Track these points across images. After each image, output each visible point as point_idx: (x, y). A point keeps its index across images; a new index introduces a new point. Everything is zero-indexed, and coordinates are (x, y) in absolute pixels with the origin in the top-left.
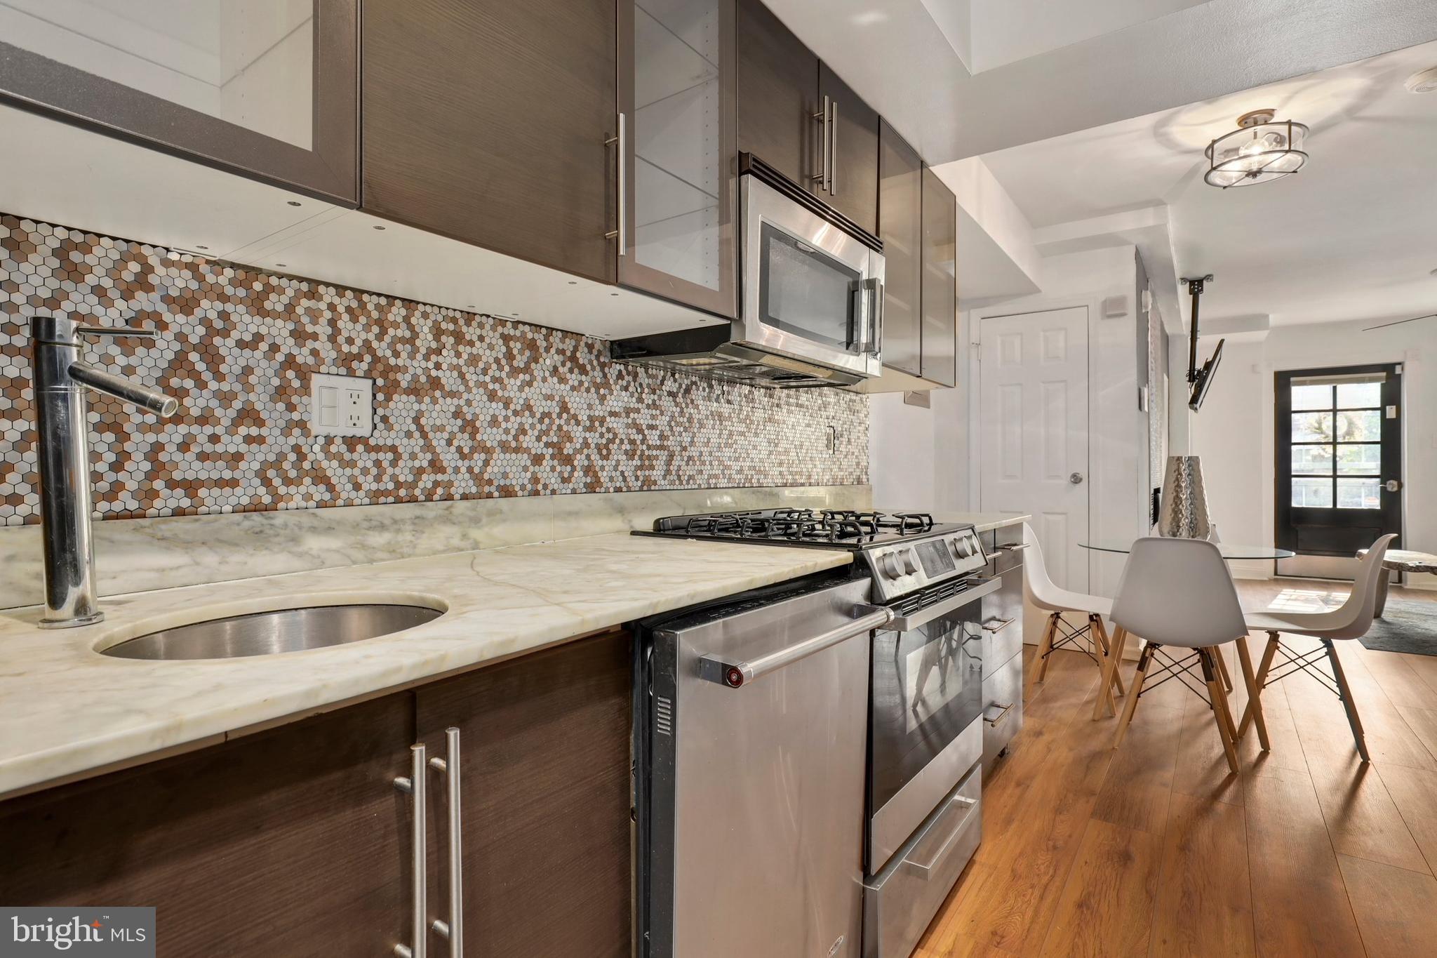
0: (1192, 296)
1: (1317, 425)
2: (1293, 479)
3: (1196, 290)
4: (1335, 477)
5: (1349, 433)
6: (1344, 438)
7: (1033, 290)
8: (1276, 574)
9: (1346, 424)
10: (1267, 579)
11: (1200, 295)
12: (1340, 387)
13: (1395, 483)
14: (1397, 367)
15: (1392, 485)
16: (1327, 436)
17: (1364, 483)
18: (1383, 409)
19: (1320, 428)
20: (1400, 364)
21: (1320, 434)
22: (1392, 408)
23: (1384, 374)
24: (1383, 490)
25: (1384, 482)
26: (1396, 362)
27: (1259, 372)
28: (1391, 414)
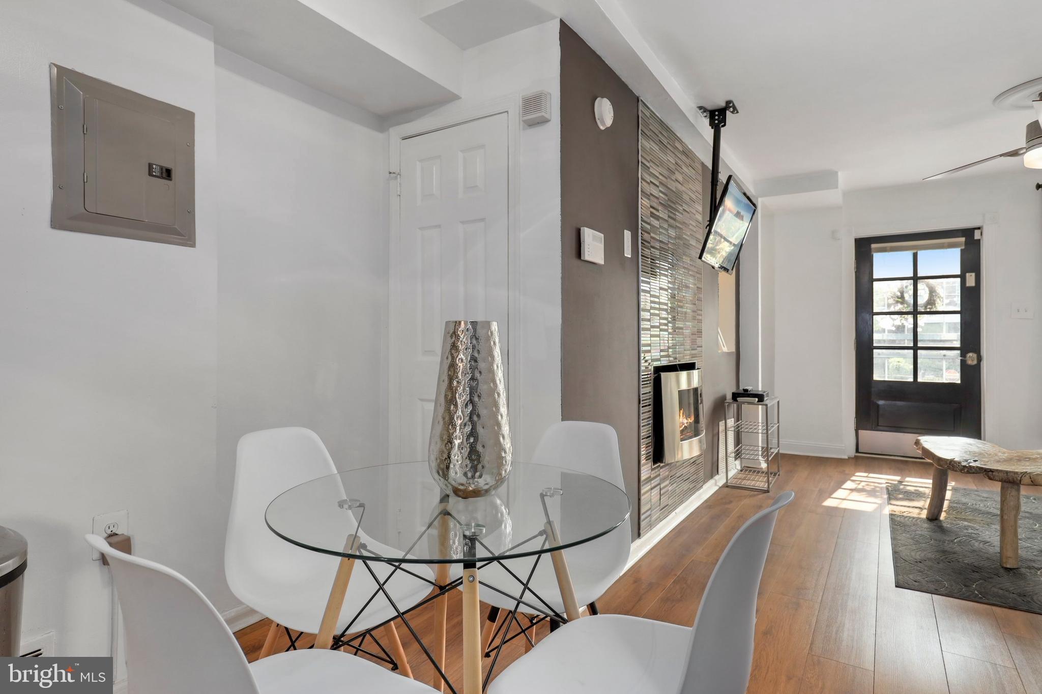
0: (713, 130)
1: (899, 294)
2: (875, 351)
3: (716, 122)
4: (915, 348)
5: (931, 302)
6: (926, 307)
7: (449, 98)
8: (857, 451)
9: (928, 292)
10: (847, 458)
11: (722, 129)
12: (921, 254)
13: (975, 356)
14: (976, 231)
15: (971, 358)
16: (909, 306)
17: (944, 356)
18: (962, 277)
19: (902, 297)
20: (979, 228)
21: (902, 303)
22: (971, 275)
23: (963, 239)
24: (963, 363)
25: (963, 355)
26: (976, 227)
27: (839, 239)
28: (971, 281)
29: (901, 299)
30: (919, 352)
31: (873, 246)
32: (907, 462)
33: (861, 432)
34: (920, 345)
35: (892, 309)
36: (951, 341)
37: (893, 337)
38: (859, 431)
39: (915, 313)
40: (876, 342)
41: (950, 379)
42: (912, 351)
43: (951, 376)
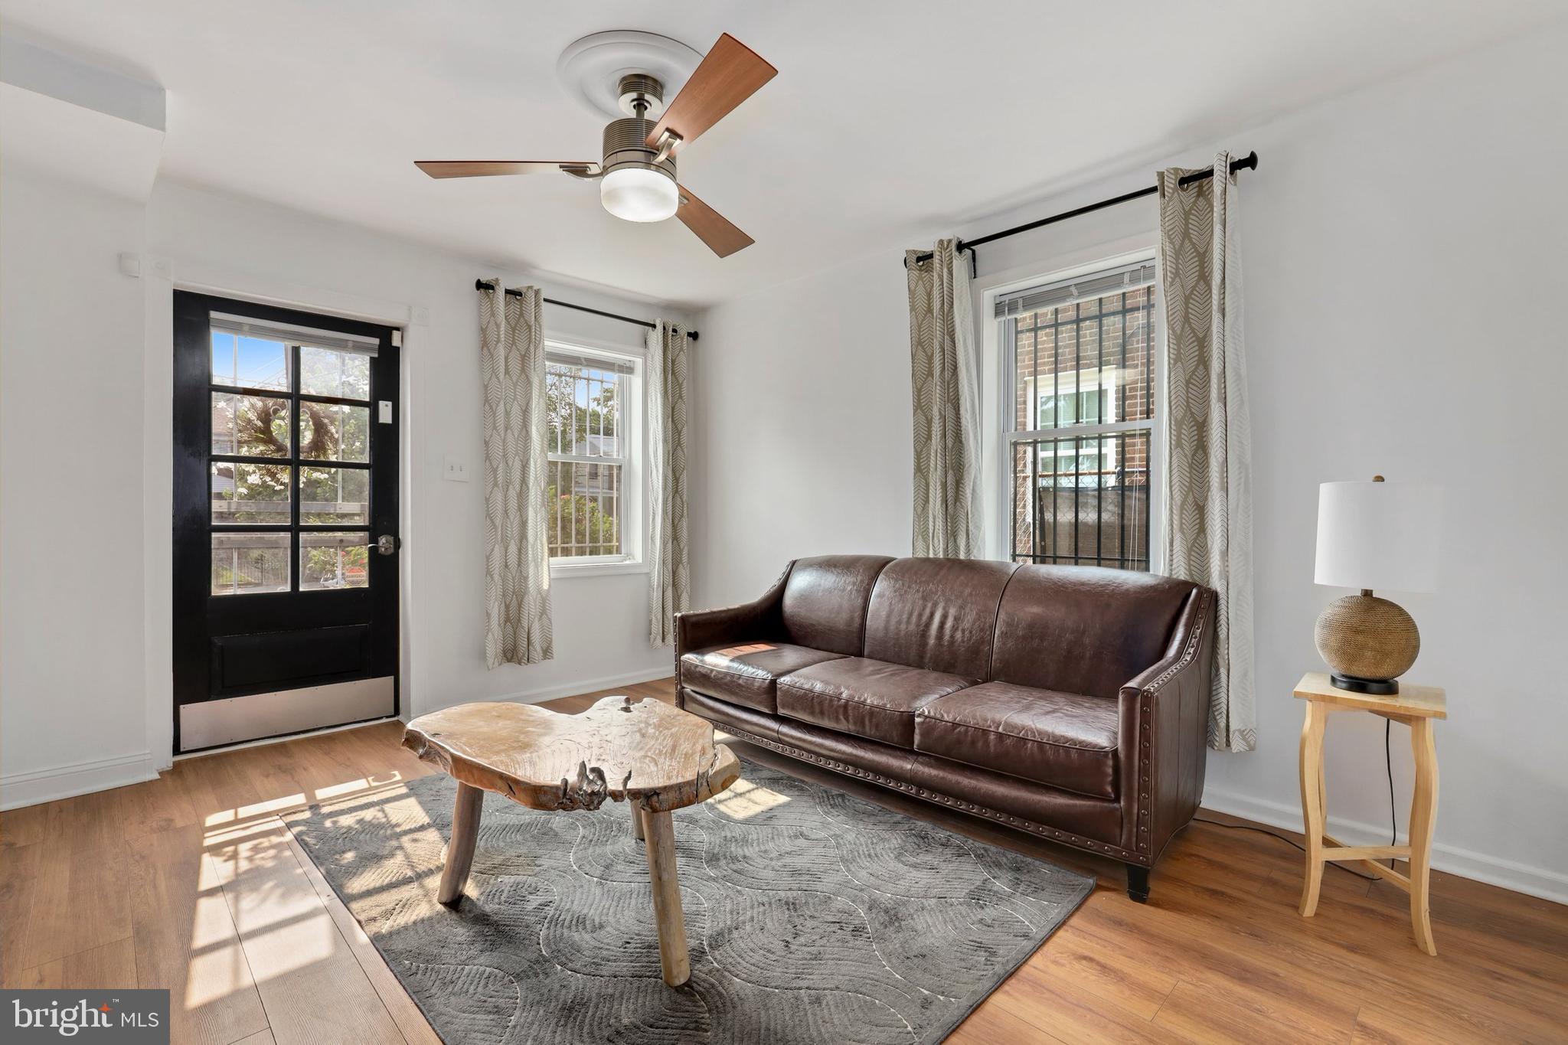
1: (259, 424)
2: (214, 535)
4: (295, 529)
5: (319, 445)
6: (315, 454)
8: (177, 750)
9: (314, 427)
10: (157, 776)
12: (306, 351)
13: (391, 539)
14: (394, 332)
15: (386, 545)
16: (280, 448)
17: (341, 541)
18: (373, 406)
19: (266, 430)
20: (398, 329)
21: (266, 442)
22: (387, 406)
23: (376, 341)
24: (374, 553)
25: (373, 539)
26: (394, 325)
27: (137, 277)
28: (385, 415)
29: (265, 434)
30: (302, 536)
31: (214, 314)
32: (283, 745)
33: (186, 710)
35: (244, 451)
36: (351, 515)
37: (251, 507)
38: (182, 706)
39: (295, 463)
40: (217, 518)
41: (352, 582)
42: (288, 535)
43: (352, 576)
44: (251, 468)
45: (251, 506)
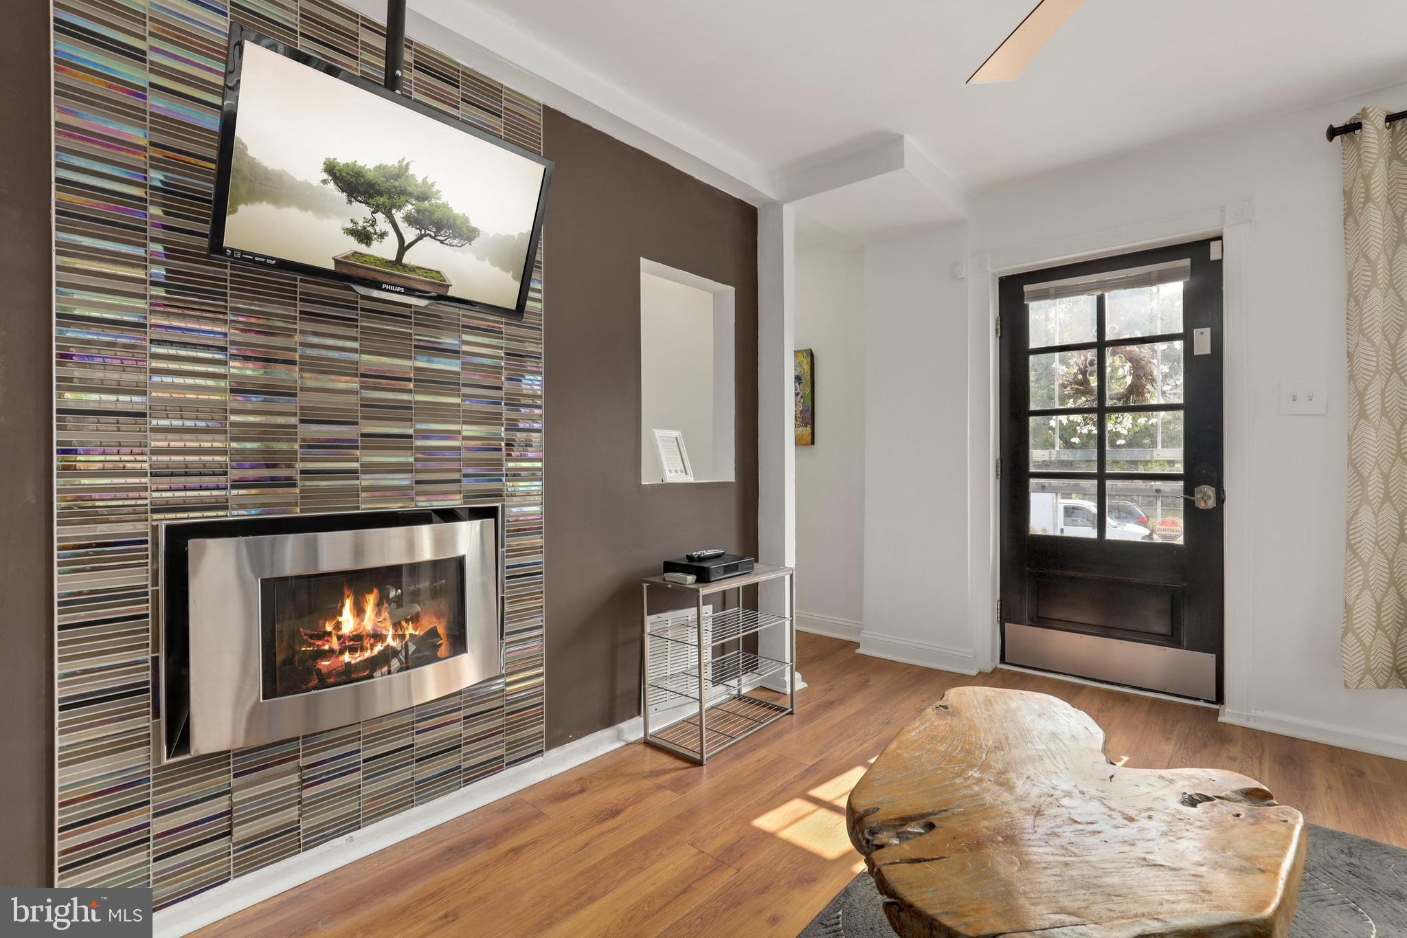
1: (1080, 377)
2: (1032, 482)
4: (1101, 477)
5: (1136, 389)
6: (1121, 400)
8: (1003, 662)
9: (1133, 371)
10: (975, 673)
12: (1110, 298)
13: (1212, 492)
14: (1212, 244)
15: (1205, 497)
16: (1093, 398)
17: (1158, 491)
18: (1187, 337)
19: (1085, 382)
20: (1216, 239)
21: (1083, 393)
22: (1202, 333)
23: (1188, 263)
24: (1189, 506)
25: (1189, 491)
26: (1211, 236)
27: (963, 278)
28: (1203, 345)
29: (1081, 386)
30: (1109, 483)
31: (1026, 288)
33: (1011, 629)
34: (1109, 470)
35: (1070, 404)
36: (1168, 462)
38: (1007, 625)
39: (1101, 411)
40: (1034, 466)
41: (1164, 537)
42: (1095, 482)
43: (1165, 530)
44: (1077, 418)
45: (1068, 455)
